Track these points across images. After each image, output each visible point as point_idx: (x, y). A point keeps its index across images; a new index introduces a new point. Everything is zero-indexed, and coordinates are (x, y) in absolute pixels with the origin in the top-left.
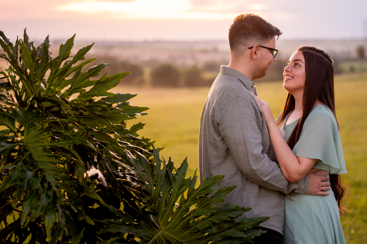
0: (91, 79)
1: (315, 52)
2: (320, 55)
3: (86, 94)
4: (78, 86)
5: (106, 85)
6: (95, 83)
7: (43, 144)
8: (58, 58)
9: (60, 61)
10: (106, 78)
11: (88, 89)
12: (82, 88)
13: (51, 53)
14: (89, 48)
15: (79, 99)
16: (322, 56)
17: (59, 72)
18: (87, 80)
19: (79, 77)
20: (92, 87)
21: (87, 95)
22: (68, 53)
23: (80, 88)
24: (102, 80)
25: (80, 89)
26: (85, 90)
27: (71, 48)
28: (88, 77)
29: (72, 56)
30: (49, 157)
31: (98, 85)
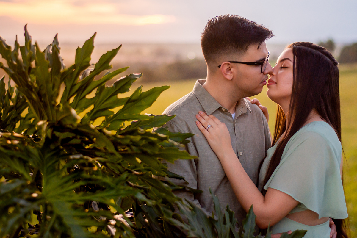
0: (120, 96)
3: (113, 118)
4: (103, 106)
5: (139, 104)
6: (125, 102)
7: (72, 199)
8: (74, 66)
9: (77, 71)
10: (139, 95)
11: (116, 110)
12: (110, 110)
13: (63, 60)
14: (114, 53)
15: (105, 124)
17: (77, 87)
18: (114, 98)
19: (103, 94)
20: (121, 107)
21: (114, 119)
22: (87, 60)
23: (106, 109)
24: (134, 98)
25: (106, 112)
26: (113, 112)
27: (90, 53)
28: (115, 94)
29: (93, 64)
30: (82, 217)
31: (129, 104)
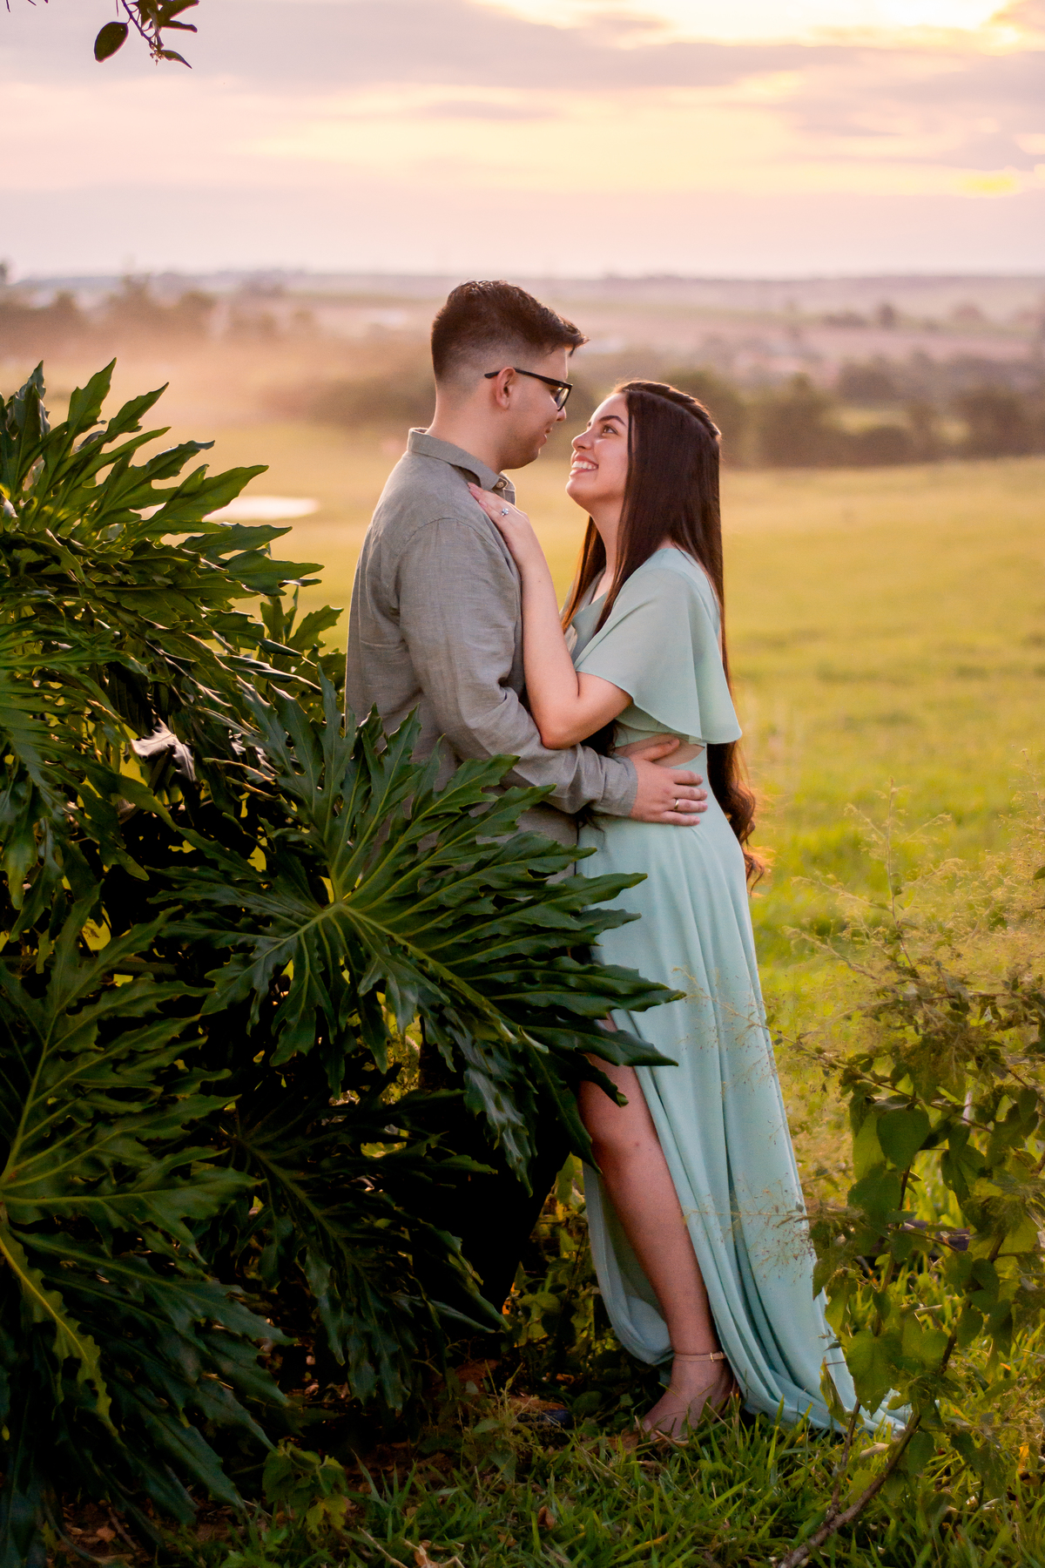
0: (157, 484)
1: (664, 400)
2: (679, 407)
3: (142, 528)
4: (121, 504)
5: (200, 501)
6: (169, 497)
8: (66, 426)
9: (70, 436)
10: (199, 482)
11: (148, 512)
12: (131, 510)
13: (47, 413)
14: (150, 399)
15: (124, 539)
16: (686, 411)
17: (66, 467)
18: (145, 488)
19: (123, 480)
20: (161, 506)
21: (146, 529)
22: (91, 413)
23: (125, 509)
24: (187, 490)
25: (124, 515)
26: (139, 516)
27: (103, 398)
28: (148, 480)
29: (103, 422)
31: (178, 501)
